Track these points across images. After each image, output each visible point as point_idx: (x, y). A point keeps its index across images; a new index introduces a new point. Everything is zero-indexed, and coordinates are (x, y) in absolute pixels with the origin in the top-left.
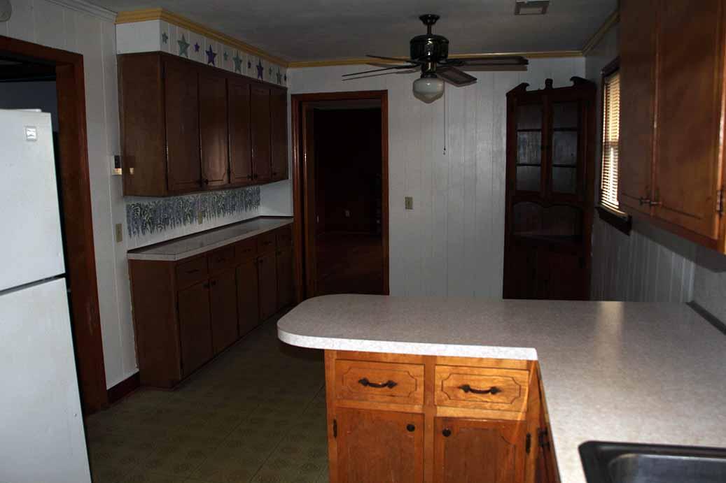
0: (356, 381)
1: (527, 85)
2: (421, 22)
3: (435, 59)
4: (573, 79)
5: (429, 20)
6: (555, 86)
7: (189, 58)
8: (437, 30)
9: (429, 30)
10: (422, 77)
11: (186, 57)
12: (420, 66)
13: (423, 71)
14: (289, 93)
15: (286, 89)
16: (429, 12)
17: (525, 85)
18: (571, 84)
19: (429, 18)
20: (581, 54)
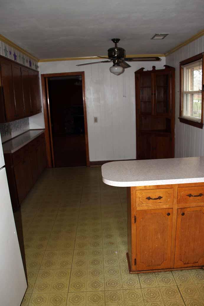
0: (145, 198)
1: (144, 68)
2: (112, 42)
3: (119, 57)
4: (164, 66)
5: (116, 41)
6: (156, 69)
7: (8, 58)
8: (119, 45)
9: (116, 45)
10: (114, 65)
11: (7, 57)
12: (112, 61)
13: (114, 63)
14: (40, 73)
15: (38, 72)
16: (115, 38)
17: (143, 69)
18: (164, 68)
19: (115, 40)
20: (164, 56)
